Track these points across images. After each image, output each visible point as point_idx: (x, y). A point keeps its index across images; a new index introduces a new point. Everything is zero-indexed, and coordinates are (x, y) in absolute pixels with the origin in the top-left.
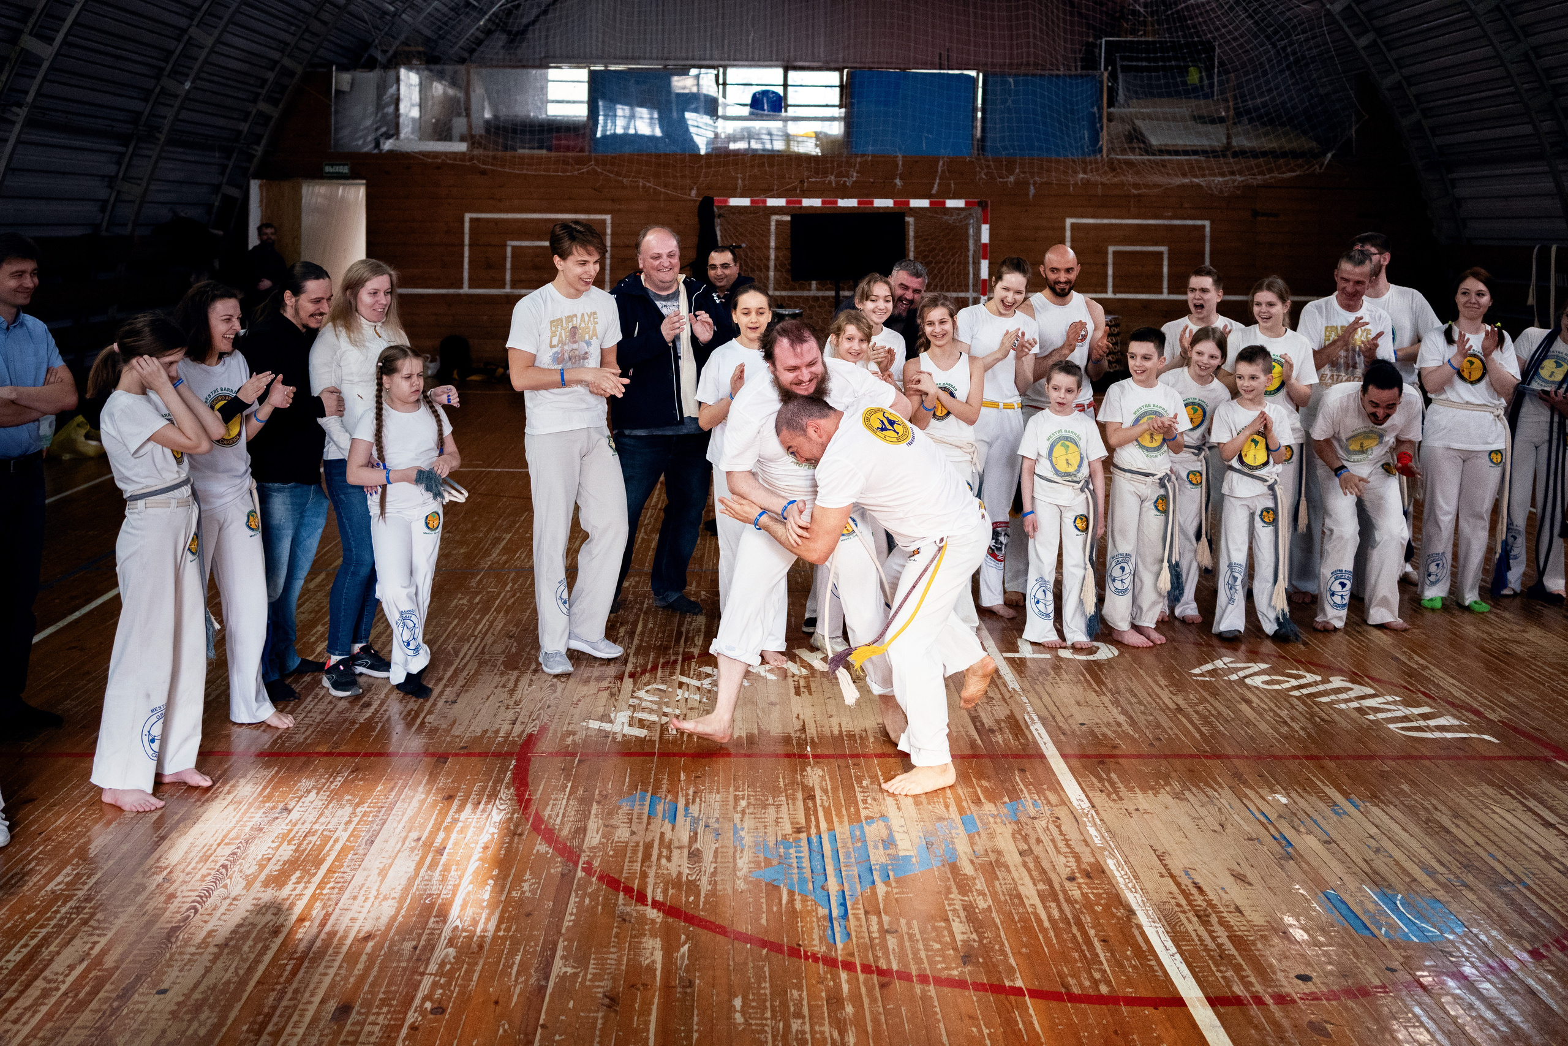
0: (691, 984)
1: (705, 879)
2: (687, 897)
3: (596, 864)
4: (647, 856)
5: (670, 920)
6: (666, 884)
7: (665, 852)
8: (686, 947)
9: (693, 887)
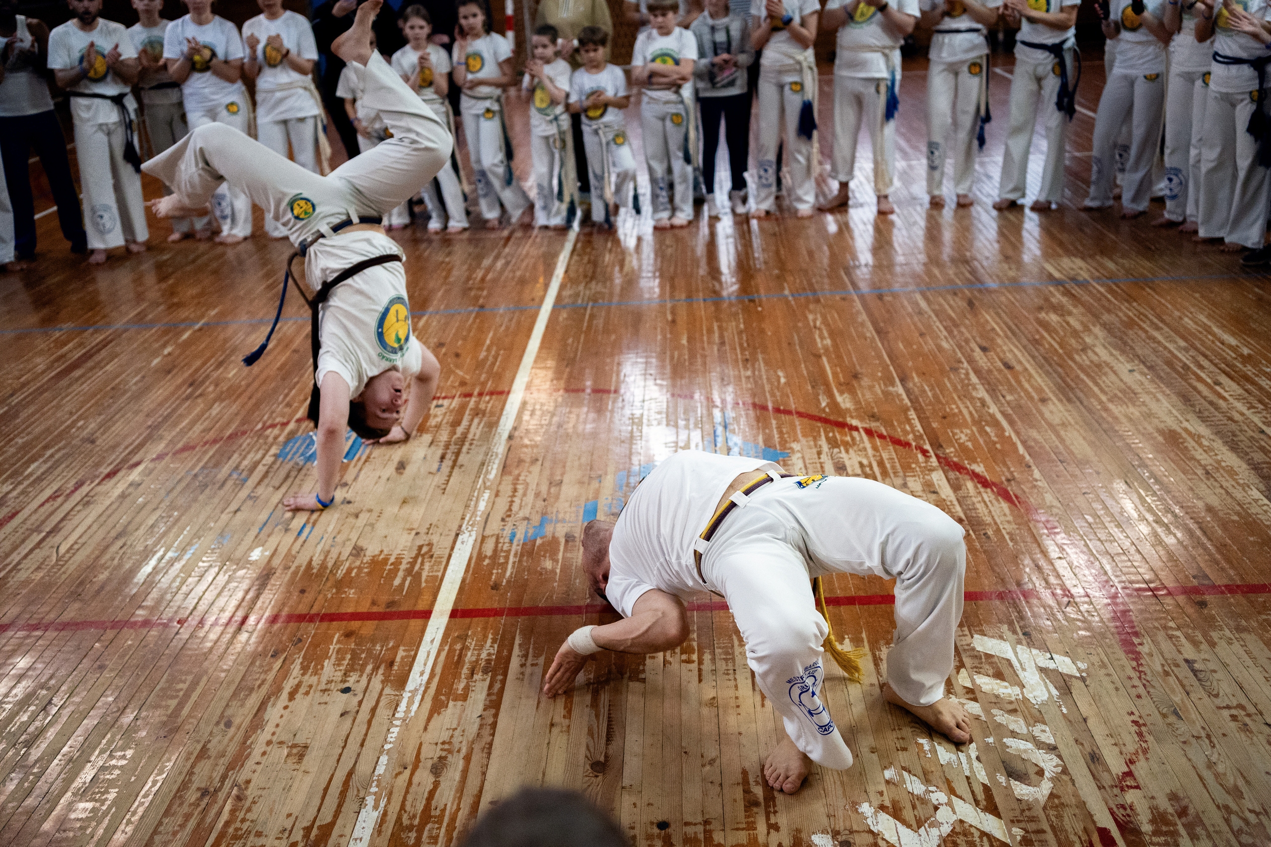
0: (813, 387)
1: (825, 447)
2: (834, 436)
3: (920, 457)
4: (881, 464)
5: (840, 420)
6: (854, 444)
7: (868, 469)
8: (824, 404)
9: (833, 443)
